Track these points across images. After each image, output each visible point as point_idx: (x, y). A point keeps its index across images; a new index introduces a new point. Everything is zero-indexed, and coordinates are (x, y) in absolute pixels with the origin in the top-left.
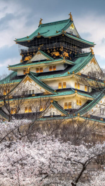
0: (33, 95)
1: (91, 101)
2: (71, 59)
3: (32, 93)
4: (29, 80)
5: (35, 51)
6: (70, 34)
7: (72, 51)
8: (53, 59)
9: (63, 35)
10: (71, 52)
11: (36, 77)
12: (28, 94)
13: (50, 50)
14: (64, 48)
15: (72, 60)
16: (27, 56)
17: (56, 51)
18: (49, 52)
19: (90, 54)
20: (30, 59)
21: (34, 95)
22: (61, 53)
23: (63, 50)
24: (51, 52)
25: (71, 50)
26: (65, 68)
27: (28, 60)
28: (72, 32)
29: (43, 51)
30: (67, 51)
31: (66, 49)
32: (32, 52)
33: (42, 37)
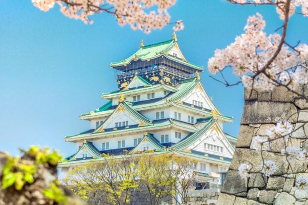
0: (126, 127)
1: (194, 133)
2: (173, 85)
3: (125, 125)
4: (123, 109)
5: (132, 76)
6: (173, 56)
7: (175, 77)
8: (151, 85)
9: (163, 57)
10: (173, 78)
11: (131, 107)
12: (122, 125)
13: (148, 74)
14: (164, 73)
15: (175, 87)
16: (124, 82)
17: (156, 76)
18: (147, 76)
19: (196, 79)
20: (126, 86)
21: (128, 127)
22: (160, 78)
23: (163, 74)
24: (150, 77)
25: (174, 74)
26: (165, 95)
27: (124, 88)
28: (176, 54)
29: (141, 76)
30: (168, 75)
31: (167, 74)
32: (129, 78)
33: (140, 60)
